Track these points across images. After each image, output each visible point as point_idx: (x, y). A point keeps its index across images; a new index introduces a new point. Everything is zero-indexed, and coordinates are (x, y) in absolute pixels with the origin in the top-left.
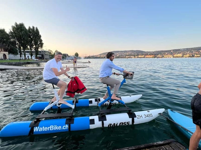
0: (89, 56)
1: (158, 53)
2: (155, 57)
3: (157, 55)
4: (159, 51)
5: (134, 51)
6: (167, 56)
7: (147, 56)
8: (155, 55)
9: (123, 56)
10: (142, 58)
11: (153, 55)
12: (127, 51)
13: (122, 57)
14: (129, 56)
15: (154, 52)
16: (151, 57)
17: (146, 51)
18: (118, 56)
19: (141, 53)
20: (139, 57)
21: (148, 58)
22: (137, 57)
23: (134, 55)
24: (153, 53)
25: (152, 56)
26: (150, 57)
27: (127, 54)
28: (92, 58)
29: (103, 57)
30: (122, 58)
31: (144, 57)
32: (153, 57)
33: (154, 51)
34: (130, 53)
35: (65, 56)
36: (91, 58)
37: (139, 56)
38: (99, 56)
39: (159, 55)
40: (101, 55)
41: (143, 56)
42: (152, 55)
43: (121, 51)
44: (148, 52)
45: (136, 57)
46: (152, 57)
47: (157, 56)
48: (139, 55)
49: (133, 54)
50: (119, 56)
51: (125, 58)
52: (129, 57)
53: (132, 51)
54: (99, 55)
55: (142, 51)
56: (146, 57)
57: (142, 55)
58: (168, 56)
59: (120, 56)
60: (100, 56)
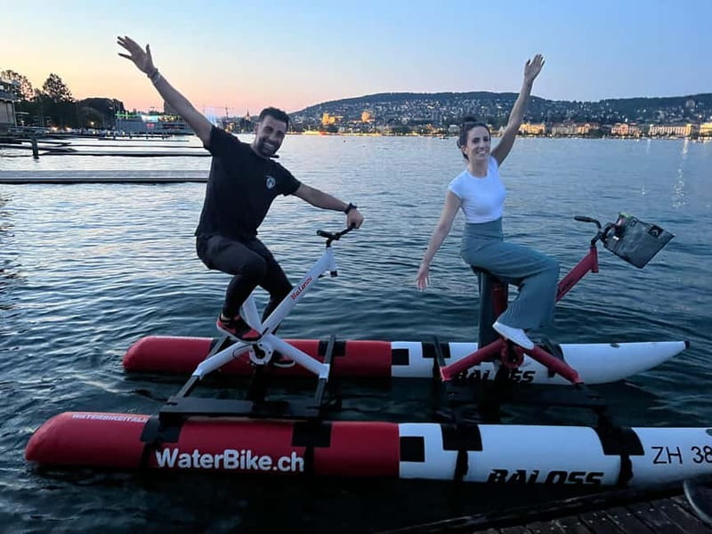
1: (622, 113)
2: (599, 134)
3: (613, 122)
6: (662, 129)
7: (561, 129)
8: (602, 121)
10: (534, 135)
11: (594, 120)
15: (596, 104)
16: (578, 135)
18: (405, 120)
21: (565, 135)
24: (594, 113)
25: (586, 128)
26: (577, 130)
27: (457, 112)
30: (427, 132)
31: (546, 134)
32: (591, 131)
33: (598, 101)
34: (470, 106)
35: (101, 115)
38: (302, 118)
39: (622, 122)
41: (542, 127)
42: (588, 120)
46: (583, 135)
47: (614, 129)
49: (485, 111)
50: (412, 123)
53: (482, 96)
54: (300, 114)
56: (554, 130)
58: (670, 130)
59: (418, 123)
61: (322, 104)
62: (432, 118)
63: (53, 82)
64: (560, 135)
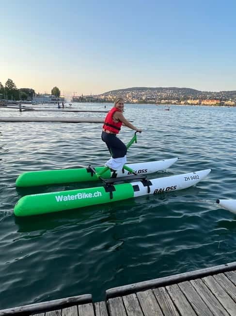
0: (80, 95)
1: (228, 97)
2: (221, 104)
3: (225, 100)
4: (229, 92)
5: (179, 89)
7: (205, 102)
8: (221, 100)
9: (154, 99)
10: (195, 105)
11: (218, 99)
12: (164, 88)
13: (154, 101)
14: (167, 101)
15: (218, 93)
16: (212, 105)
17: (202, 91)
18: (144, 98)
19: (193, 94)
20: (189, 104)
21: (207, 105)
22: (185, 104)
23: (178, 99)
24: (218, 96)
25: (215, 102)
26: (212, 103)
27: (164, 95)
28: (88, 102)
29: (112, 100)
30: (153, 103)
31: (200, 104)
32: (217, 103)
33: (219, 91)
34: (169, 93)
35: (27, 95)
36: (86, 102)
37: (189, 101)
38: (103, 97)
39: (229, 100)
40: (106, 94)
41: (198, 101)
42: (216, 99)
43: (151, 89)
44: (207, 92)
45: (182, 102)
46: (215, 105)
47: (226, 103)
48: (188, 99)
49: (175, 95)
50: (147, 99)
51: (159, 103)
52: (168, 103)
53: (174, 89)
54: (102, 95)
55: (195, 90)
56: (202, 103)
57: (194, 99)
59: (149, 99)
60: (105, 98)
61: (111, 91)
62: (154, 98)
63: (10, 82)
64: (204, 105)
